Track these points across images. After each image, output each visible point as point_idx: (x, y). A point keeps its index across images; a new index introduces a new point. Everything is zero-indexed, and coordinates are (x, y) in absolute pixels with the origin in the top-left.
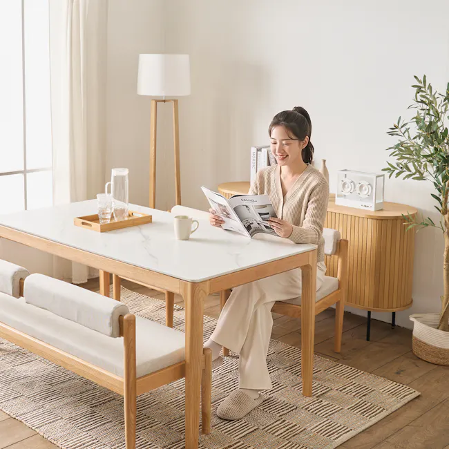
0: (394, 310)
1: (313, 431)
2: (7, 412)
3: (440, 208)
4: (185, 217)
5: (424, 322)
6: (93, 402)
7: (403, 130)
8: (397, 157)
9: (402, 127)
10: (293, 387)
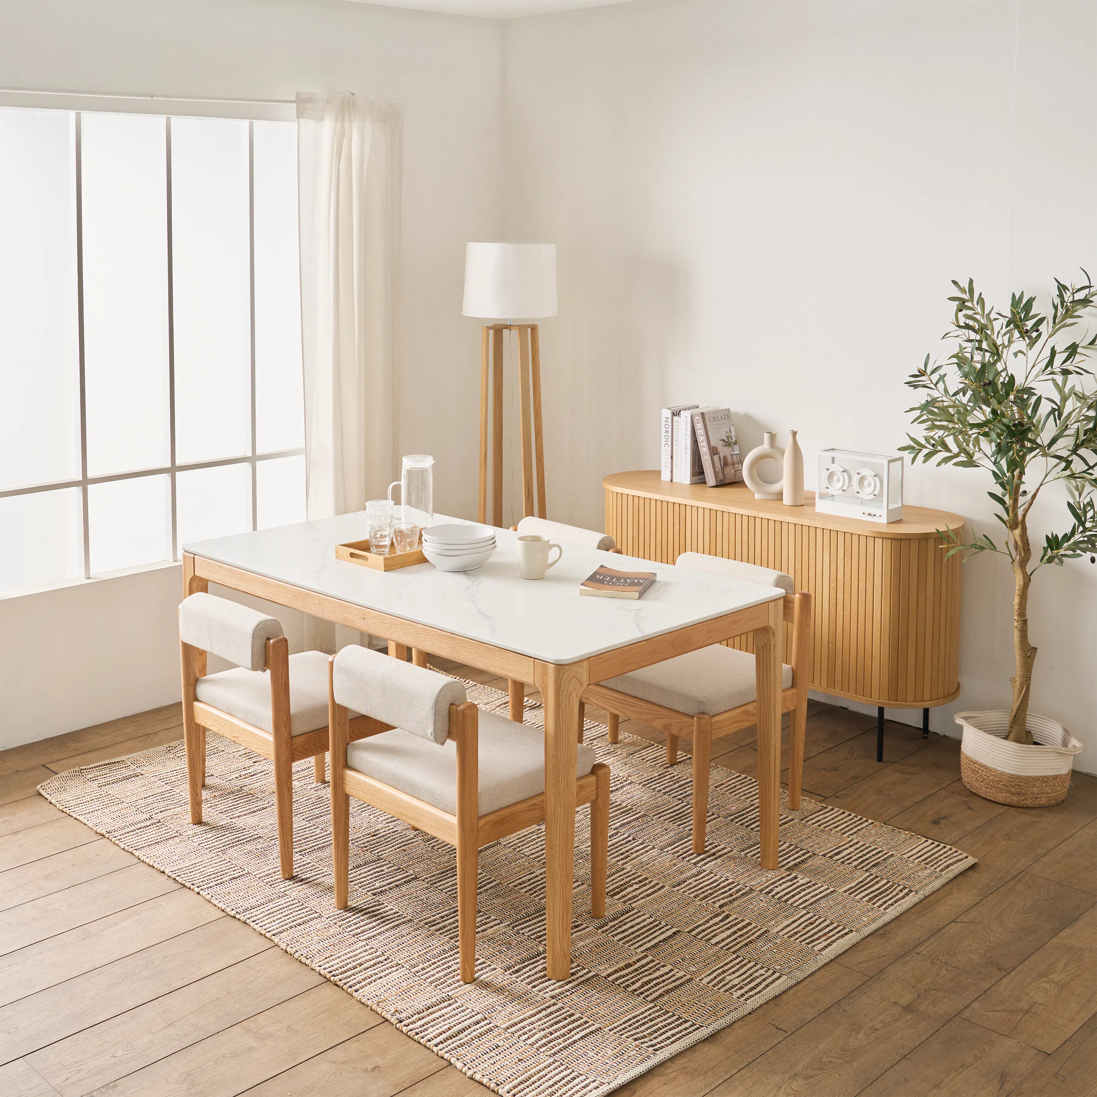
0: (926, 704)
1: (781, 934)
2: (220, 905)
3: (1005, 517)
4: (536, 539)
5: (980, 727)
6: (378, 885)
7: (935, 377)
8: (925, 425)
9: (933, 372)
10: (743, 851)
